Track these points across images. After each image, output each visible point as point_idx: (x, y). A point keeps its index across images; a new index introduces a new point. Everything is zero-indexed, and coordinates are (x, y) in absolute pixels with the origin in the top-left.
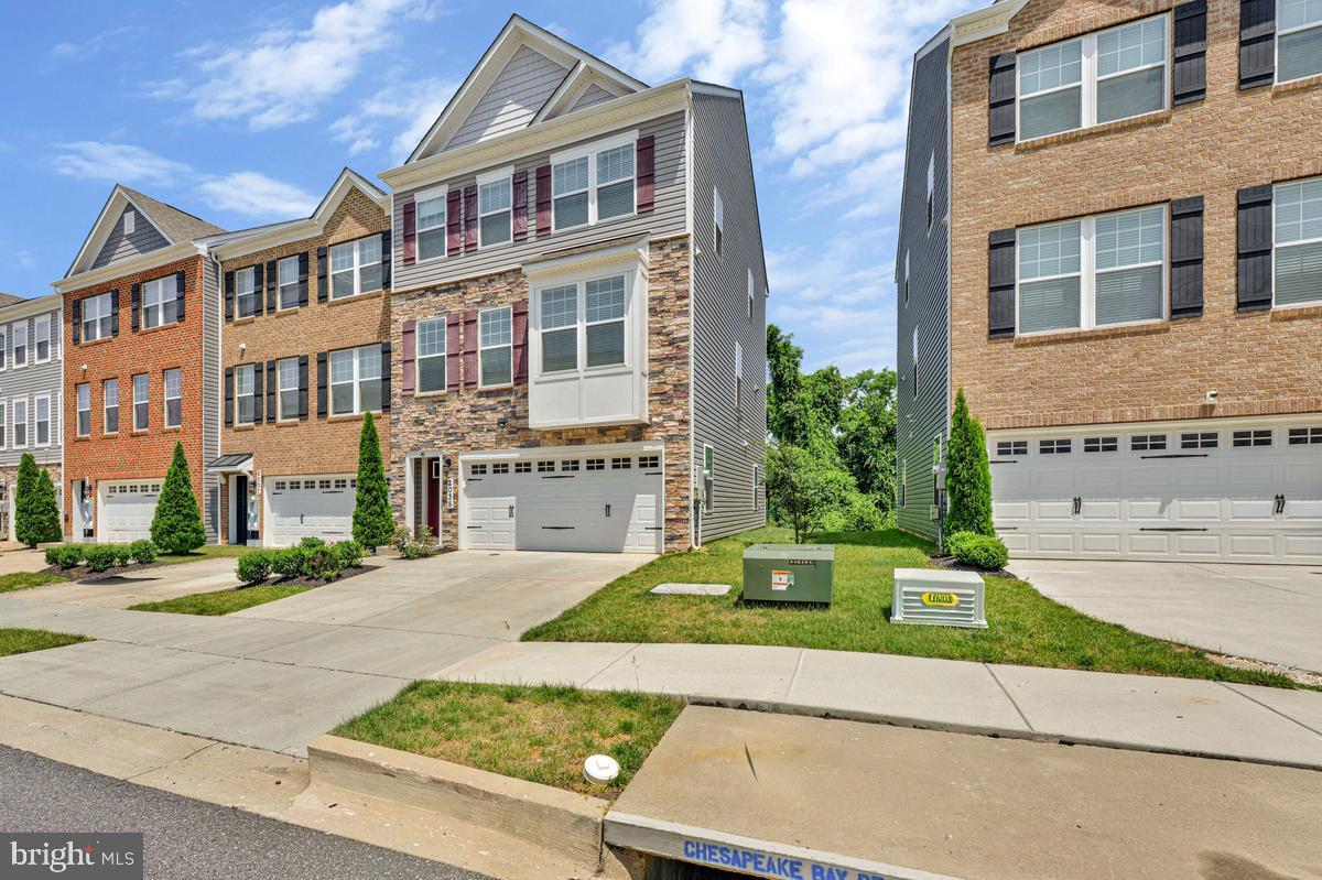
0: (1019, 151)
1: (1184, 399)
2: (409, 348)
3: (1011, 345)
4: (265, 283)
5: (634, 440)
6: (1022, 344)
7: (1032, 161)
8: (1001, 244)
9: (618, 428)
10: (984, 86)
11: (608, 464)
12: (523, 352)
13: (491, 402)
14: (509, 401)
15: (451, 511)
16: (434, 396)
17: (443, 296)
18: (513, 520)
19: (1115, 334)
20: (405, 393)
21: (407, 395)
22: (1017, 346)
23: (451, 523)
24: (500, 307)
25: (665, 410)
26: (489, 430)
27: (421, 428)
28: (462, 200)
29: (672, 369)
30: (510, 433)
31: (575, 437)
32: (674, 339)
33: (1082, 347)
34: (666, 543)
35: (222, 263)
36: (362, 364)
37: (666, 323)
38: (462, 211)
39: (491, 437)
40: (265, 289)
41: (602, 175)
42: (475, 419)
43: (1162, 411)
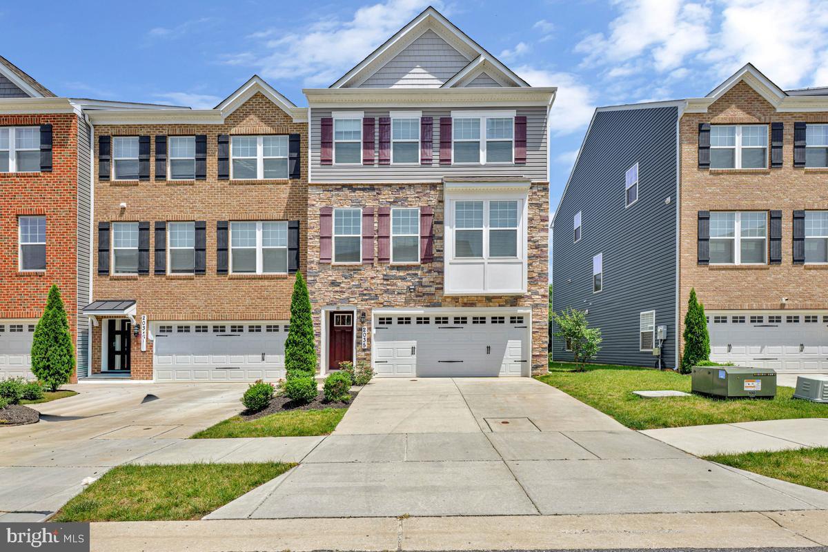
0: (711, 173)
1: (774, 300)
2: (324, 227)
3: (707, 269)
4: (153, 153)
5: (511, 306)
6: (712, 269)
7: (717, 179)
8: (703, 218)
9: (500, 297)
10: (696, 137)
11: (489, 320)
12: (429, 241)
13: (402, 274)
14: (417, 274)
15: (364, 350)
16: (351, 266)
17: (359, 193)
18: (415, 357)
19: (749, 268)
20: (321, 261)
21: (325, 262)
22: (709, 270)
23: (365, 359)
24: (410, 208)
25: (533, 288)
26: (399, 293)
27: (337, 289)
28: (377, 126)
29: (538, 263)
30: (417, 296)
31: (469, 302)
32: (539, 245)
33: (736, 273)
34: (532, 370)
35: (95, 126)
36: (264, 235)
37: (534, 235)
38: (377, 134)
39: (401, 299)
40: (152, 159)
41: (490, 133)
42: (388, 285)
43: (767, 305)
